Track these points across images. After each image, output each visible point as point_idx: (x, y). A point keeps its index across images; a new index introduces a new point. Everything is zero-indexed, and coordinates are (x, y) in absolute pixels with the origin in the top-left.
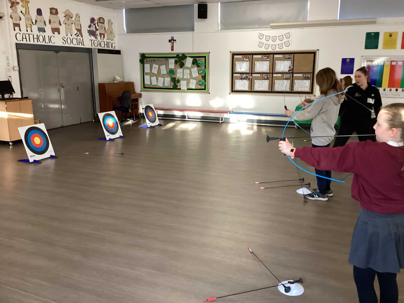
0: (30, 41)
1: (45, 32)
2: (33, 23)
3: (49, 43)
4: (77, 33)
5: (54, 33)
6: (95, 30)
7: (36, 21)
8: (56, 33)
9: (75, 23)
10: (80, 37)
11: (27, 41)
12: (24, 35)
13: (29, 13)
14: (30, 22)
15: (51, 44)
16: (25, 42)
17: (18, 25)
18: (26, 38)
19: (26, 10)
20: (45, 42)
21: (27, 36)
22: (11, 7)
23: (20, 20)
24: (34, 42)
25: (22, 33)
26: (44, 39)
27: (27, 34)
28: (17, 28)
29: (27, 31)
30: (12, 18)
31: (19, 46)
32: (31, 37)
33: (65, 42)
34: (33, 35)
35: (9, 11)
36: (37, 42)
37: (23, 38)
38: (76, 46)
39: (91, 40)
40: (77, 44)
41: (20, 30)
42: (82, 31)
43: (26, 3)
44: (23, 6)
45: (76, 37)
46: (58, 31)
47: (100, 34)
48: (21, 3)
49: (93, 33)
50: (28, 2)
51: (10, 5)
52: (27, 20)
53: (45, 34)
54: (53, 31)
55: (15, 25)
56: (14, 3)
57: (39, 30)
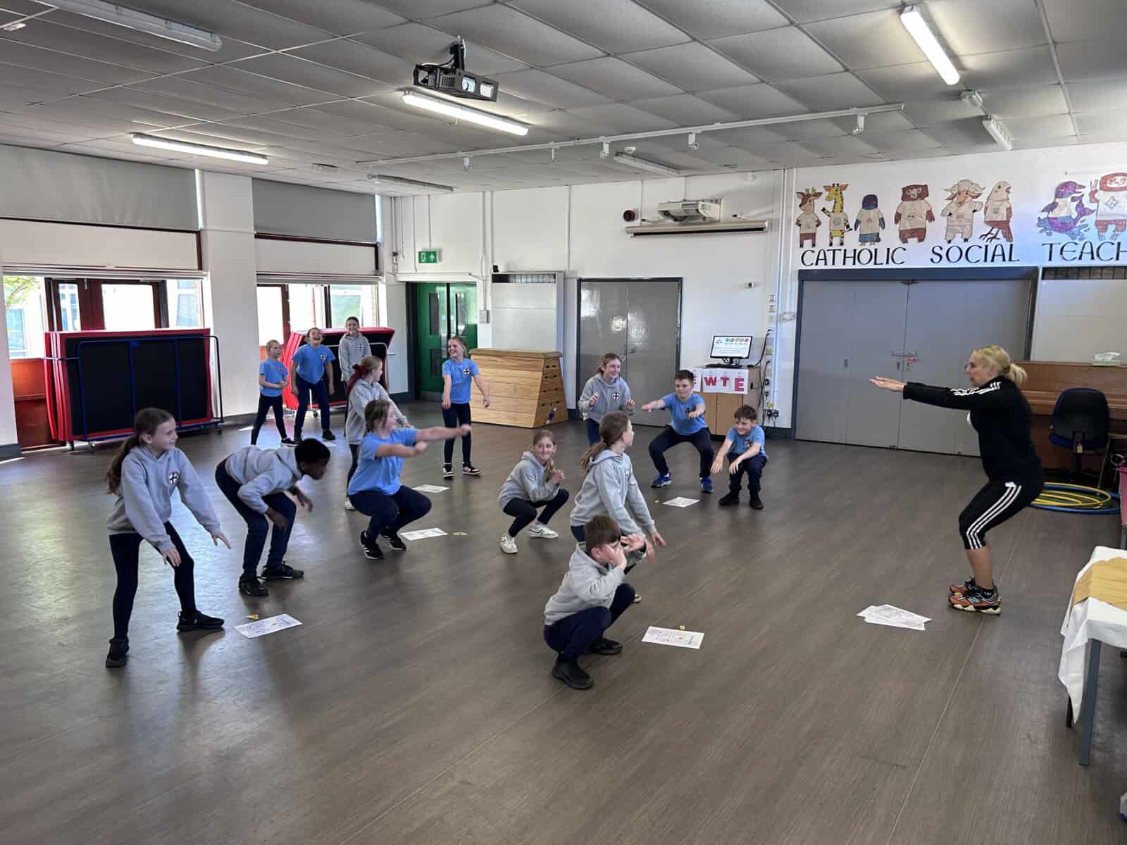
0: (833, 264)
1: (878, 240)
2: (848, 227)
3: (887, 263)
4: (989, 233)
5: (905, 241)
6: (1075, 215)
7: (858, 222)
8: (913, 241)
9: (986, 208)
10: (1003, 241)
11: (826, 264)
12: (822, 253)
13: (842, 208)
14: (842, 227)
15: (891, 266)
16: (821, 266)
17: (812, 236)
18: (825, 259)
19: (837, 204)
20: (875, 263)
21: (830, 256)
22: (800, 206)
23: (817, 226)
24: (844, 264)
25: (816, 250)
26: (874, 256)
27: (828, 250)
28: (808, 243)
29: (831, 244)
30: (800, 225)
31: (804, 276)
32: (840, 256)
33: (938, 258)
34: (845, 250)
35: (796, 212)
36: (854, 264)
37: (818, 259)
38: (982, 265)
39: (1051, 245)
40: (986, 260)
41: (814, 245)
42: (1010, 224)
43: (837, 190)
44: (828, 199)
45: (983, 244)
46: (920, 234)
47: (1098, 223)
48: (826, 194)
49: (1063, 223)
50: (845, 187)
51: (800, 201)
52: (835, 222)
53: (877, 245)
54: (904, 236)
55: (804, 237)
56: (809, 195)
57: (863, 239)
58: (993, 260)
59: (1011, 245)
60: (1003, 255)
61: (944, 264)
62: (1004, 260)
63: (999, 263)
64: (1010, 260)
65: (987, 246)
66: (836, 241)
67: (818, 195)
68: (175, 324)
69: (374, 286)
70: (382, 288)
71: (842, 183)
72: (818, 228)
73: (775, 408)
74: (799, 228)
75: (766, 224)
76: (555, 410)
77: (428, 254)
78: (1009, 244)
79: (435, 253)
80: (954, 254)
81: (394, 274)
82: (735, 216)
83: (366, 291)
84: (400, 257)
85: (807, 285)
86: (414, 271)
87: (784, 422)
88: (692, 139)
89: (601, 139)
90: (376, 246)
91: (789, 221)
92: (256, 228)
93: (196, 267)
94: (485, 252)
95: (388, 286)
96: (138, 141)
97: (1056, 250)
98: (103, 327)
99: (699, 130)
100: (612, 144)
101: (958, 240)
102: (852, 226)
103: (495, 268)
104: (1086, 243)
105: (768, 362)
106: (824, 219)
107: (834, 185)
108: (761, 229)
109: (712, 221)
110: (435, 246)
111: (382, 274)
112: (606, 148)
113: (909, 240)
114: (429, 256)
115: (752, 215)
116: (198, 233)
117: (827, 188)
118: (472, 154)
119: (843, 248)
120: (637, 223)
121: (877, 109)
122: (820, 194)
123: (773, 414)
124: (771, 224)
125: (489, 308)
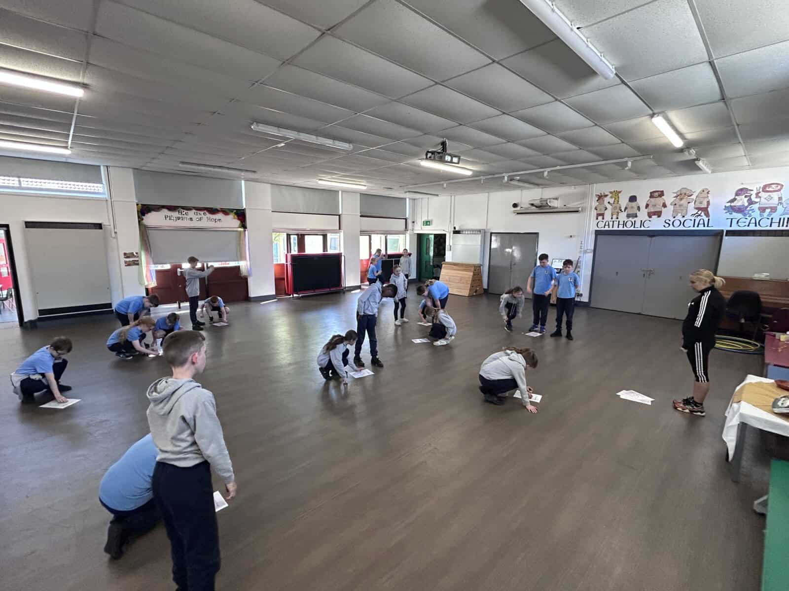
0: (613, 227)
1: (636, 216)
2: (621, 210)
3: (641, 227)
4: (697, 213)
5: (650, 217)
6: (746, 204)
7: (626, 208)
8: (654, 217)
9: (695, 201)
10: (704, 217)
11: (609, 227)
12: (607, 222)
13: (618, 201)
14: (618, 210)
15: (643, 228)
16: (607, 228)
17: (603, 215)
18: (609, 225)
19: (616, 200)
20: (634, 227)
21: (611, 224)
22: (597, 201)
23: (605, 210)
24: (618, 227)
25: (604, 221)
26: (634, 224)
27: (610, 221)
28: (600, 218)
29: (612, 218)
30: (597, 209)
31: (598, 233)
32: (616, 224)
33: (668, 225)
34: (619, 221)
35: (595, 204)
36: (623, 227)
37: (605, 225)
38: (692, 228)
39: (732, 219)
40: (694, 226)
41: (603, 219)
42: (709, 209)
43: (616, 194)
44: (611, 197)
45: (693, 218)
46: (659, 214)
47: (760, 209)
48: (610, 195)
49: (739, 209)
50: (620, 192)
51: (597, 199)
52: (615, 208)
53: (635, 219)
54: (650, 215)
55: (598, 215)
56: (602, 196)
57: (628, 216)
58: (698, 226)
59: (709, 220)
60: (704, 224)
61: (671, 228)
62: (704, 226)
63: (701, 228)
64: (708, 226)
65: (695, 220)
66: (615, 217)
67: (606, 196)
68: (330, 251)
69: (404, 235)
70: (408, 236)
71: (618, 191)
72: (606, 211)
73: (581, 292)
74: (596, 211)
75: (580, 209)
76: (478, 289)
77: (427, 222)
78: (707, 219)
79: (429, 222)
80: (677, 223)
81: (413, 230)
82: (565, 205)
83: (401, 237)
84: (415, 223)
85: (599, 237)
86: (420, 229)
87: (585, 299)
88: (546, 174)
89: (503, 175)
90: (406, 219)
91: (591, 208)
92: (361, 213)
93: (338, 228)
94: (450, 221)
95: (410, 235)
96: (320, 182)
97: (734, 222)
98: (305, 252)
99: (549, 169)
100: (509, 177)
101: (679, 217)
102: (623, 210)
103: (455, 228)
104: (751, 219)
105: (579, 271)
106: (609, 207)
107: (614, 191)
108: (577, 211)
109: (554, 208)
110: (430, 219)
111: (408, 230)
112: (506, 178)
113: (653, 217)
114: (427, 223)
115: (573, 205)
116: (339, 215)
117: (611, 193)
118: (447, 182)
119: (618, 220)
120: (518, 208)
121: (638, 158)
122: (607, 195)
123: (580, 295)
124: (582, 210)
125: (451, 244)
